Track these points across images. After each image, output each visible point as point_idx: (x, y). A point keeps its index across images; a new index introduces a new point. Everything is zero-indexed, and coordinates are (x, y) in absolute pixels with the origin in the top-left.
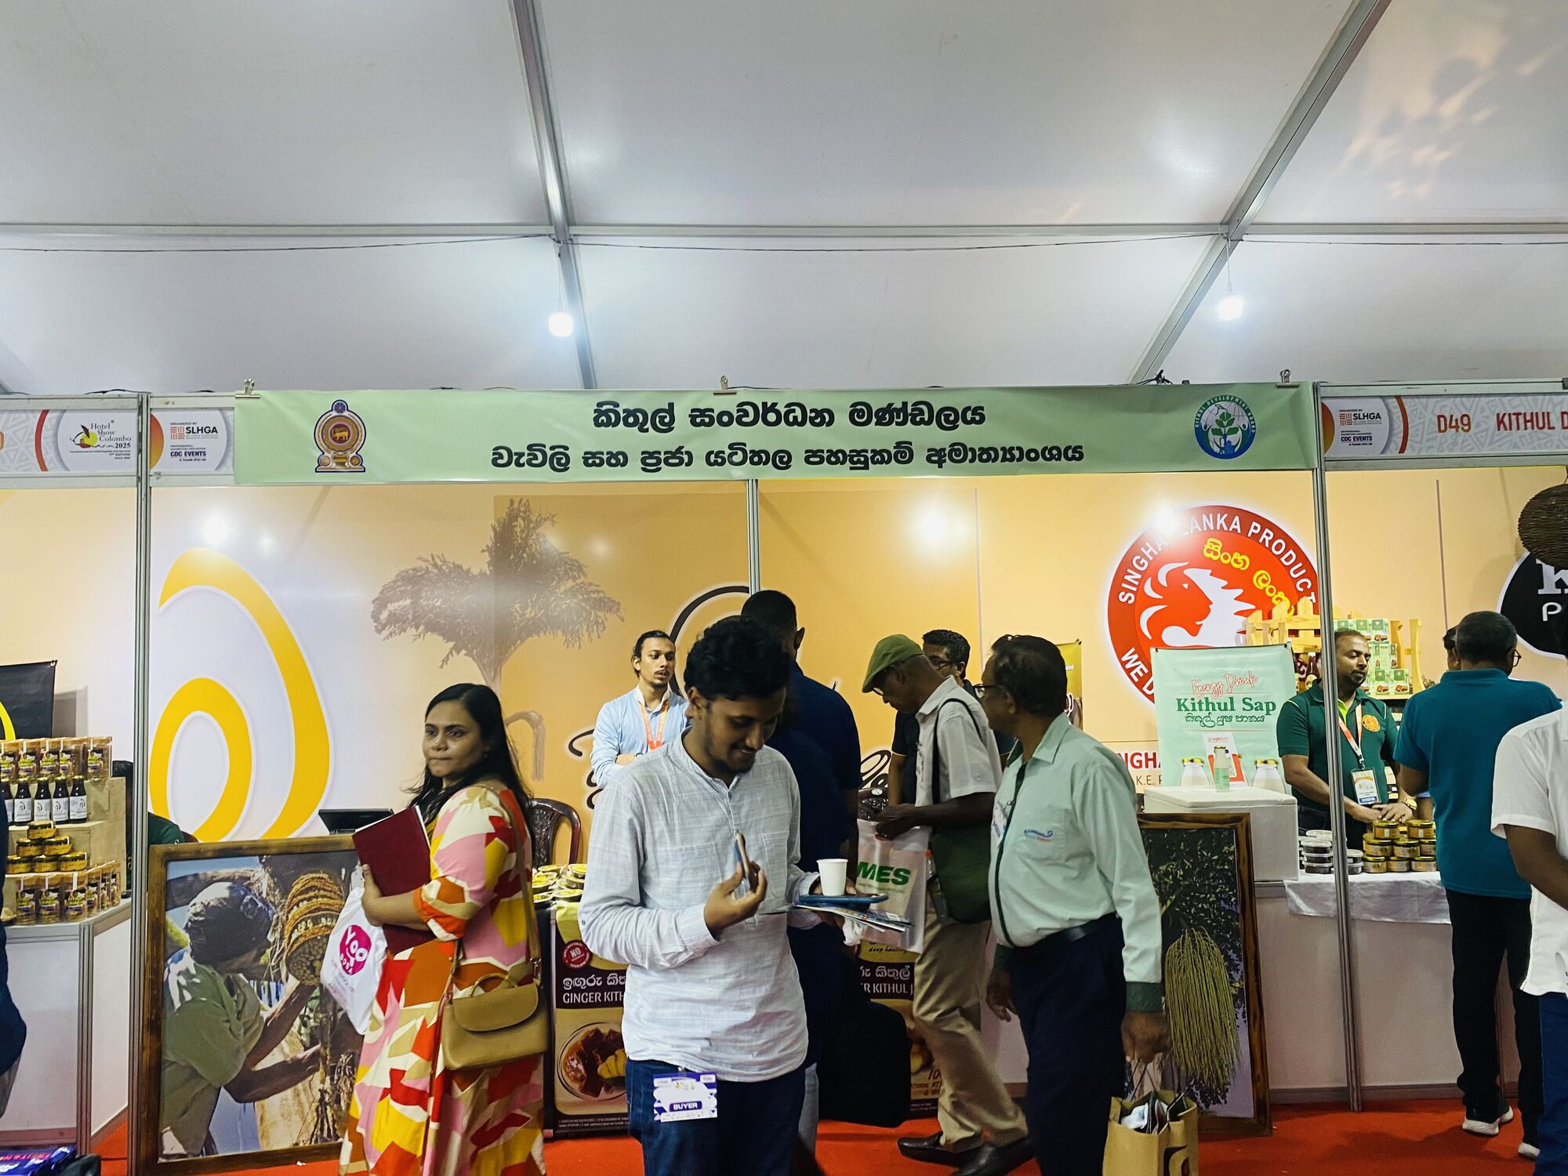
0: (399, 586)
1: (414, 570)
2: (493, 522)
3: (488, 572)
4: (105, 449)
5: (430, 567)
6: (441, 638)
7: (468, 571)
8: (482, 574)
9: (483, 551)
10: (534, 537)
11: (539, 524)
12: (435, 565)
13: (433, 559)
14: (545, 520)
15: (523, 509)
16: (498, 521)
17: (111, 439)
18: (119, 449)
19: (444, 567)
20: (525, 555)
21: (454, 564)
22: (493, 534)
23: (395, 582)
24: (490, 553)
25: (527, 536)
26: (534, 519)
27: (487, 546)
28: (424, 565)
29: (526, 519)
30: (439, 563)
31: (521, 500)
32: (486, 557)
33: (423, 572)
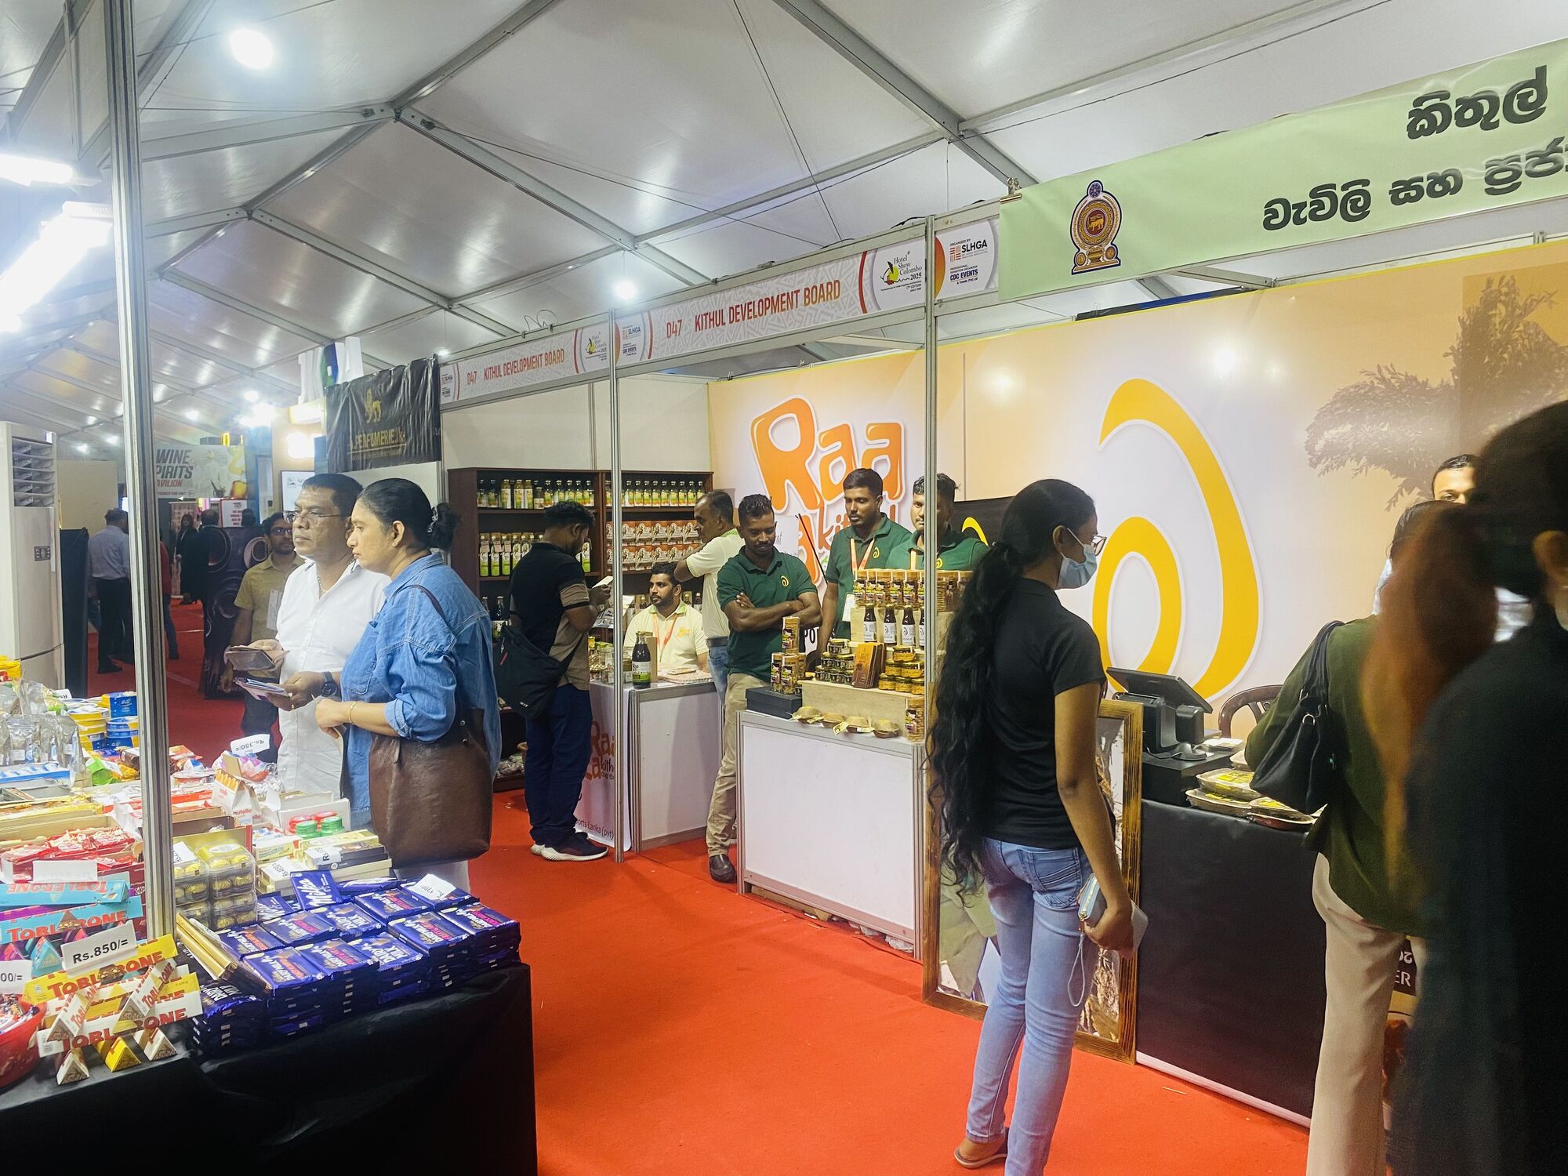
0: (1338, 409)
1: (1357, 386)
2: (1462, 314)
3: (1452, 384)
4: (904, 282)
5: (1376, 382)
6: (1388, 472)
7: (1425, 384)
8: (1445, 387)
9: (1446, 355)
10: (1521, 328)
11: (1527, 309)
12: (1383, 380)
13: (1380, 371)
14: (1538, 302)
15: (1504, 290)
16: (1468, 312)
17: (907, 272)
18: (914, 281)
19: (1393, 381)
20: (1506, 356)
21: (1406, 375)
22: (1460, 330)
23: (1333, 403)
24: (1455, 356)
25: (1510, 327)
26: (1521, 304)
27: (1452, 348)
28: (1367, 379)
29: (1511, 305)
30: (1387, 376)
31: (1502, 278)
32: (1451, 363)
33: (1367, 389)
